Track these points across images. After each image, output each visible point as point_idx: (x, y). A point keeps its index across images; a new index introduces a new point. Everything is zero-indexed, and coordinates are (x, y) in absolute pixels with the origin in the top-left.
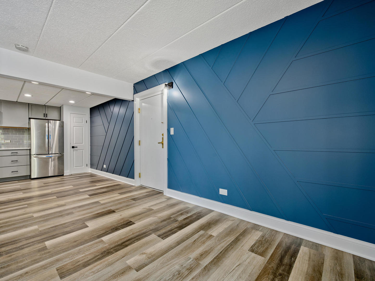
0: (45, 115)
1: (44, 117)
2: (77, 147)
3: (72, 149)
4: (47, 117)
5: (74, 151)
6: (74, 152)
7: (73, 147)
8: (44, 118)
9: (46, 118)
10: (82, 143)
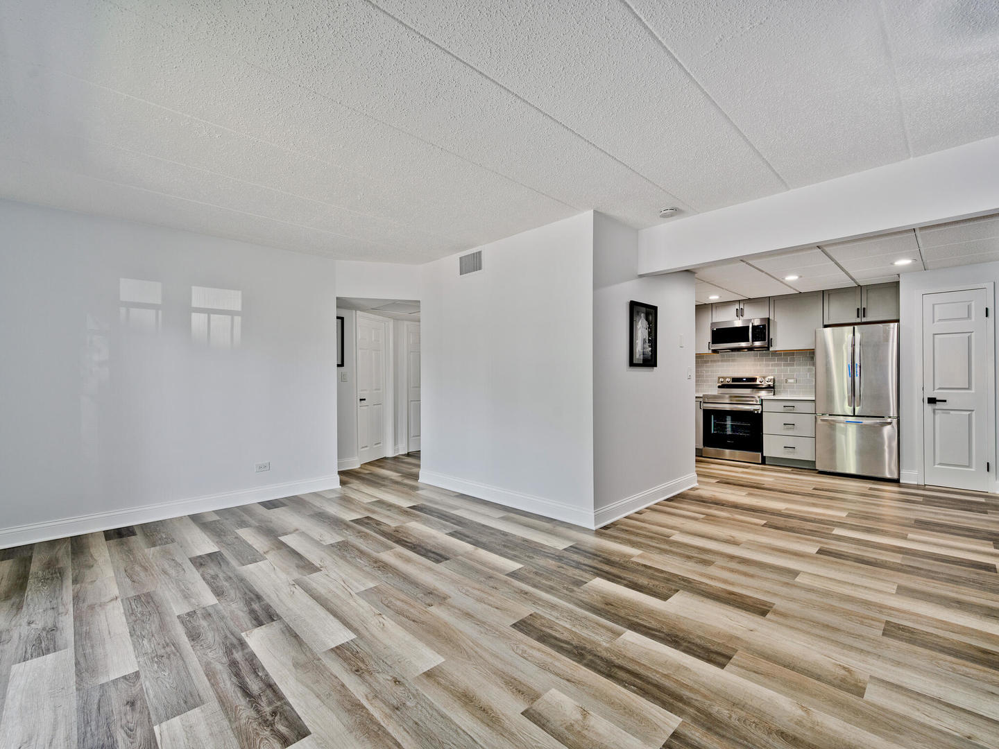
0: (861, 312)
1: (858, 317)
2: (945, 401)
3: (929, 408)
4: (864, 316)
5: (934, 412)
6: (937, 417)
7: (932, 401)
8: (858, 320)
9: (864, 320)
10: (968, 389)
